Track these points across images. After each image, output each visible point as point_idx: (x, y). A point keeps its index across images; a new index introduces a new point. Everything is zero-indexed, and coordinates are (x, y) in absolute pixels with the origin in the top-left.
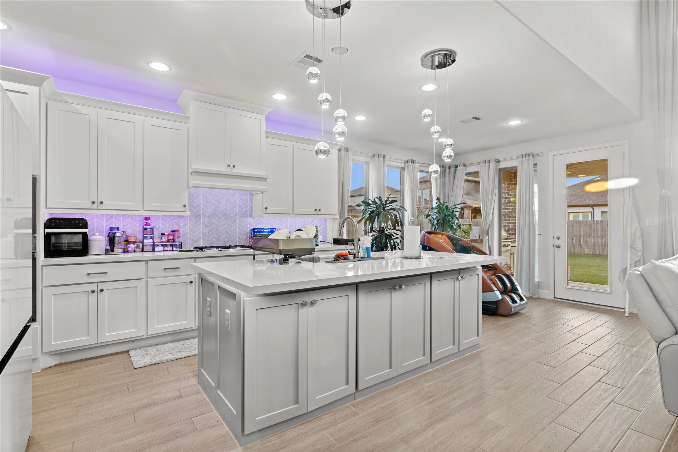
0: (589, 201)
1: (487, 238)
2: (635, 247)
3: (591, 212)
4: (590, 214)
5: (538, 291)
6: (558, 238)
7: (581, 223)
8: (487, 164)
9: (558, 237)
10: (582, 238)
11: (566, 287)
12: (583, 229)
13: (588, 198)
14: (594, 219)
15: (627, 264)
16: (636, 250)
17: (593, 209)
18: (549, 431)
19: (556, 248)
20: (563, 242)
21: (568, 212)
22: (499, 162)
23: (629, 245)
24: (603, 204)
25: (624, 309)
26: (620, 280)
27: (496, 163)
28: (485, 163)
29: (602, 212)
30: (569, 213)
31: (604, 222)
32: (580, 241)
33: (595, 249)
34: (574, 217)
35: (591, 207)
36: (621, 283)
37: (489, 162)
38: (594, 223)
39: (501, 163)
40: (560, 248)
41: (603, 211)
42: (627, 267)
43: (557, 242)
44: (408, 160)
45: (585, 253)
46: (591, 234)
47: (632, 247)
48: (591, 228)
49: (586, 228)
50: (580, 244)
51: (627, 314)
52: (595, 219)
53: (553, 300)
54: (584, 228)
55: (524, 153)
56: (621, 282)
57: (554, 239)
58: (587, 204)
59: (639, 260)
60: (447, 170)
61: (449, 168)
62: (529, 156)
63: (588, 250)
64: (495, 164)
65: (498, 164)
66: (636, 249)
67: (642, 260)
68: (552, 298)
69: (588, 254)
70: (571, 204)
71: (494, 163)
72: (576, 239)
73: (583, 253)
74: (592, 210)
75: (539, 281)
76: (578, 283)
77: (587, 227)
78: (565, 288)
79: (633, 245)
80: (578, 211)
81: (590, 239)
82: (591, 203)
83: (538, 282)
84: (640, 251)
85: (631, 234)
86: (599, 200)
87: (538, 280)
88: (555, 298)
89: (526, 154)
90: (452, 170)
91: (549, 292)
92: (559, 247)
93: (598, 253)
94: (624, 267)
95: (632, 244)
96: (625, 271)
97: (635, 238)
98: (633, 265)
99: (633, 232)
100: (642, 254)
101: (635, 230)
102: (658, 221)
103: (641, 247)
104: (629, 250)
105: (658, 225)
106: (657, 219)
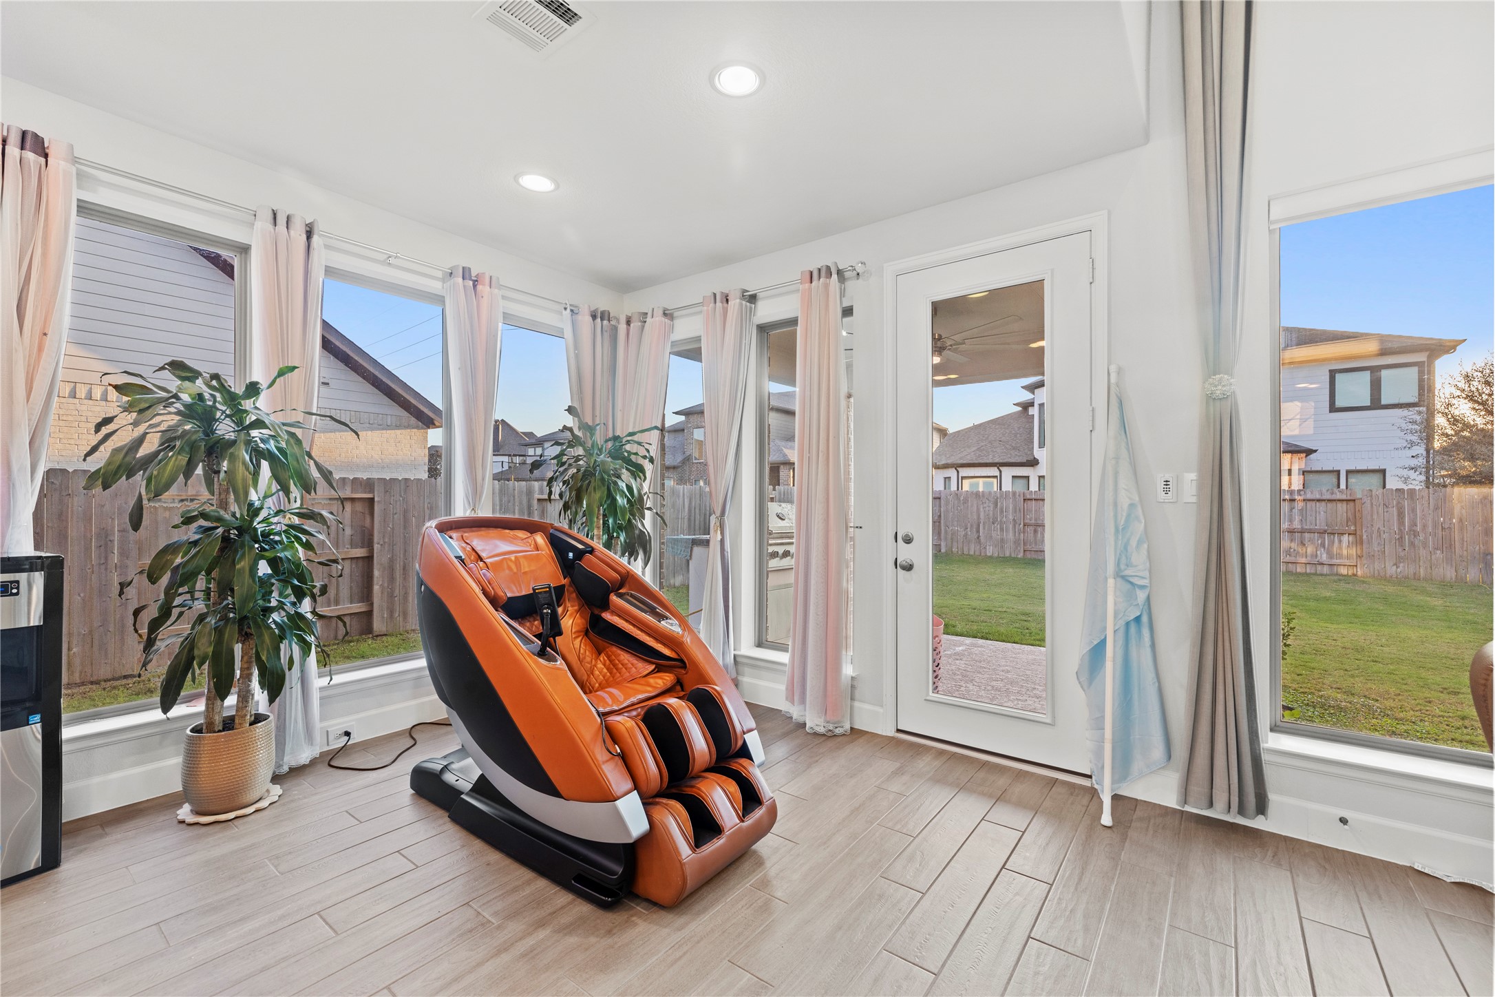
0: (993, 456)
1: (719, 537)
2: (1125, 572)
3: (997, 477)
4: (995, 480)
5: (852, 707)
6: (908, 540)
7: (979, 496)
8: (719, 304)
9: (907, 535)
10: (981, 525)
11: (928, 698)
12: (984, 508)
13: (992, 451)
14: (1001, 489)
15: (1105, 629)
16: (1131, 583)
17: (1000, 472)
19: (901, 572)
20: (921, 552)
21: (960, 476)
22: (753, 299)
23: (1111, 568)
24: (1015, 463)
25: (1090, 777)
26: (1080, 683)
27: (744, 302)
28: (715, 302)
29: (1013, 477)
30: (963, 478)
31: (1018, 494)
32: (978, 531)
33: (1002, 547)
34: (971, 485)
35: (996, 468)
36: (1084, 691)
37: (727, 300)
38: (1001, 496)
39: (761, 304)
40: (912, 571)
41: (1015, 475)
42: (1103, 642)
43: (906, 553)
44: (451, 268)
45: (986, 555)
46: (997, 518)
47: (1119, 574)
48: (996, 505)
49: (989, 507)
50: (978, 537)
51: (1107, 814)
52: (1003, 489)
53: (892, 738)
54: (985, 505)
55: (814, 267)
56: (1082, 687)
57: (896, 542)
58: (991, 461)
59: (1138, 619)
60: (622, 327)
61: (628, 322)
62: (829, 274)
63: (991, 547)
64: (741, 305)
65: (751, 308)
66: (1131, 579)
67: (1145, 619)
68: (890, 731)
69: (991, 557)
70: (965, 462)
71: (738, 300)
72: (972, 526)
73: (982, 554)
74: (997, 474)
75: (854, 675)
76: (968, 641)
77: (990, 504)
78: (925, 700)
79: (1122, 567)
80: (976, 475)
81: (994, 528)
82: (997, 460)
83: (853, 678)
84: (1142, 587)
85: (1117, 531)
86: (1009, 456)
87: (853, 672)
88: (899, 731)
89: (819, 270)
90: (635, 325)
91: (881, 710)
92: (909, 568)
93: (1007, 554)
94: (1095, 643)
95: (1119, 563)
96: (1098, 651)
97: (1129, 540)
98: (1121, 634)
99: (1122, 523)
100: (1148, 598)
101: (1129, 515)
102: (1194, 483)
103: (1146, 574)
104: (1111, 582)
105: (1194, 499)
106: (1193, 476)
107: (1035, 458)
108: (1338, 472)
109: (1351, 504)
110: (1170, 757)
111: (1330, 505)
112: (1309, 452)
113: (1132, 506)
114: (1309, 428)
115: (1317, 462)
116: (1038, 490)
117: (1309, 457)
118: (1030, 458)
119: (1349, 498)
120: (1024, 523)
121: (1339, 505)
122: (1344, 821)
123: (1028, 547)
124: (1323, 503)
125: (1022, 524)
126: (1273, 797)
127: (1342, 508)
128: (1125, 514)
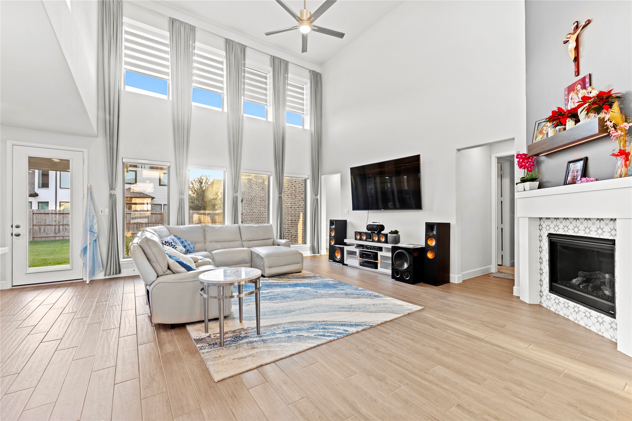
2: (92, 230)
6: (18, 227)
9: (17, 225)
15: (87, 243)
16: (94, 232)
18: (95, 379)
19: (14, 237)
20: (24, 231)
23: (88, 230)
25: (83, 279)
26: (81, 257)
40: (20, 236)
42: (87, 246)
43: (16, 231)
47: (91, 231)
51: (88, 282)
53: (11, 289)
57: (12, 227)
59: (95, 240)
67: (97, 240)
68: (9, 287)
78: (25, 274)
84: (96, 233)
85: (90, 221)
88: (13, 286)
91: (5, 282)
92: (18, 235)
94: (85, 247)
95: (90, 228)
96: (85, 249)
97: (93, 223)
98: (92, 244)
99: (91, 219)
100: (98, 235)
101: (93, 218)
102: (108, 211)
103: (97, 230)
104: (89, 232)
105: (108, 214)
106: (108, 210)
107: (35, 193)
108: (161, 205)
109: (161, 215)
110: (103, 268)
111: (156, 215)
112: (153, 198)
113: (94, 216)
114: (152, 191)
115: (156, 201)
116: (37, 209)
117: (153, 200)
118: (33, 193)
119: (161, 213)
120: (33, 224)
121: (158, 215)
122: (134, 270)
123: (35, 236)
124: (154, 215)
125: (32, 225)
126: (122, 270)
127: (159, 216)
128: (92, 218)
